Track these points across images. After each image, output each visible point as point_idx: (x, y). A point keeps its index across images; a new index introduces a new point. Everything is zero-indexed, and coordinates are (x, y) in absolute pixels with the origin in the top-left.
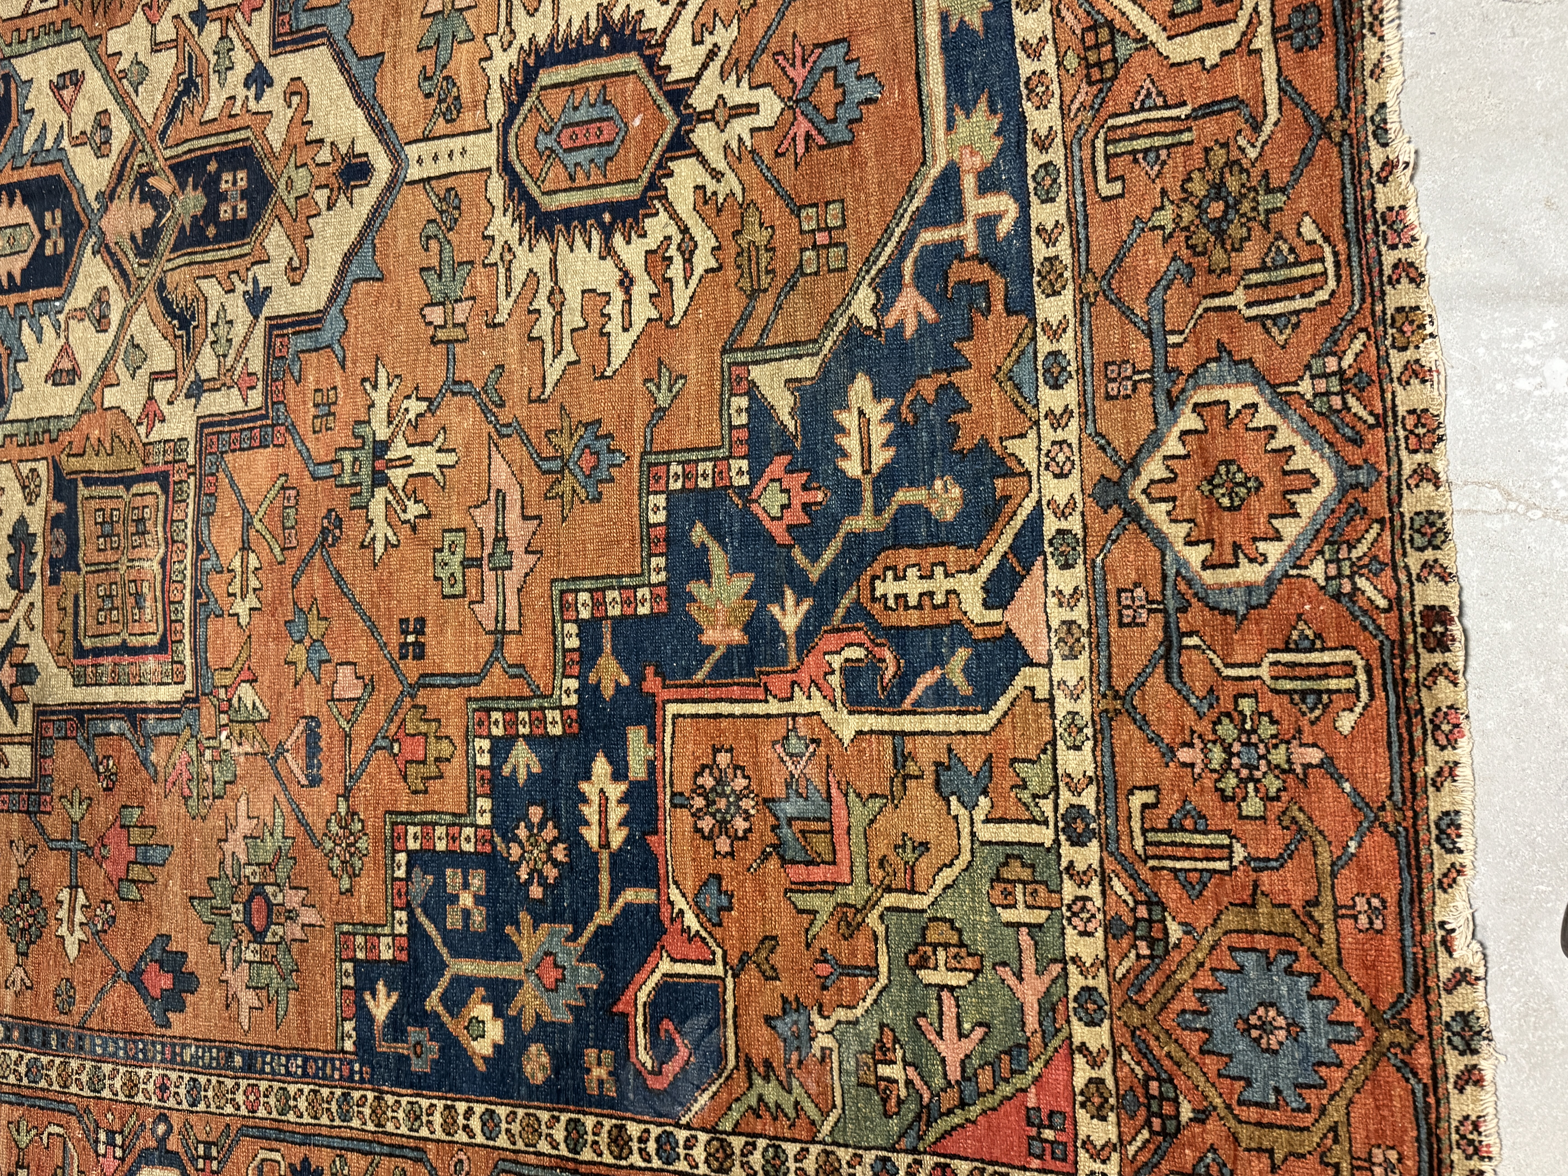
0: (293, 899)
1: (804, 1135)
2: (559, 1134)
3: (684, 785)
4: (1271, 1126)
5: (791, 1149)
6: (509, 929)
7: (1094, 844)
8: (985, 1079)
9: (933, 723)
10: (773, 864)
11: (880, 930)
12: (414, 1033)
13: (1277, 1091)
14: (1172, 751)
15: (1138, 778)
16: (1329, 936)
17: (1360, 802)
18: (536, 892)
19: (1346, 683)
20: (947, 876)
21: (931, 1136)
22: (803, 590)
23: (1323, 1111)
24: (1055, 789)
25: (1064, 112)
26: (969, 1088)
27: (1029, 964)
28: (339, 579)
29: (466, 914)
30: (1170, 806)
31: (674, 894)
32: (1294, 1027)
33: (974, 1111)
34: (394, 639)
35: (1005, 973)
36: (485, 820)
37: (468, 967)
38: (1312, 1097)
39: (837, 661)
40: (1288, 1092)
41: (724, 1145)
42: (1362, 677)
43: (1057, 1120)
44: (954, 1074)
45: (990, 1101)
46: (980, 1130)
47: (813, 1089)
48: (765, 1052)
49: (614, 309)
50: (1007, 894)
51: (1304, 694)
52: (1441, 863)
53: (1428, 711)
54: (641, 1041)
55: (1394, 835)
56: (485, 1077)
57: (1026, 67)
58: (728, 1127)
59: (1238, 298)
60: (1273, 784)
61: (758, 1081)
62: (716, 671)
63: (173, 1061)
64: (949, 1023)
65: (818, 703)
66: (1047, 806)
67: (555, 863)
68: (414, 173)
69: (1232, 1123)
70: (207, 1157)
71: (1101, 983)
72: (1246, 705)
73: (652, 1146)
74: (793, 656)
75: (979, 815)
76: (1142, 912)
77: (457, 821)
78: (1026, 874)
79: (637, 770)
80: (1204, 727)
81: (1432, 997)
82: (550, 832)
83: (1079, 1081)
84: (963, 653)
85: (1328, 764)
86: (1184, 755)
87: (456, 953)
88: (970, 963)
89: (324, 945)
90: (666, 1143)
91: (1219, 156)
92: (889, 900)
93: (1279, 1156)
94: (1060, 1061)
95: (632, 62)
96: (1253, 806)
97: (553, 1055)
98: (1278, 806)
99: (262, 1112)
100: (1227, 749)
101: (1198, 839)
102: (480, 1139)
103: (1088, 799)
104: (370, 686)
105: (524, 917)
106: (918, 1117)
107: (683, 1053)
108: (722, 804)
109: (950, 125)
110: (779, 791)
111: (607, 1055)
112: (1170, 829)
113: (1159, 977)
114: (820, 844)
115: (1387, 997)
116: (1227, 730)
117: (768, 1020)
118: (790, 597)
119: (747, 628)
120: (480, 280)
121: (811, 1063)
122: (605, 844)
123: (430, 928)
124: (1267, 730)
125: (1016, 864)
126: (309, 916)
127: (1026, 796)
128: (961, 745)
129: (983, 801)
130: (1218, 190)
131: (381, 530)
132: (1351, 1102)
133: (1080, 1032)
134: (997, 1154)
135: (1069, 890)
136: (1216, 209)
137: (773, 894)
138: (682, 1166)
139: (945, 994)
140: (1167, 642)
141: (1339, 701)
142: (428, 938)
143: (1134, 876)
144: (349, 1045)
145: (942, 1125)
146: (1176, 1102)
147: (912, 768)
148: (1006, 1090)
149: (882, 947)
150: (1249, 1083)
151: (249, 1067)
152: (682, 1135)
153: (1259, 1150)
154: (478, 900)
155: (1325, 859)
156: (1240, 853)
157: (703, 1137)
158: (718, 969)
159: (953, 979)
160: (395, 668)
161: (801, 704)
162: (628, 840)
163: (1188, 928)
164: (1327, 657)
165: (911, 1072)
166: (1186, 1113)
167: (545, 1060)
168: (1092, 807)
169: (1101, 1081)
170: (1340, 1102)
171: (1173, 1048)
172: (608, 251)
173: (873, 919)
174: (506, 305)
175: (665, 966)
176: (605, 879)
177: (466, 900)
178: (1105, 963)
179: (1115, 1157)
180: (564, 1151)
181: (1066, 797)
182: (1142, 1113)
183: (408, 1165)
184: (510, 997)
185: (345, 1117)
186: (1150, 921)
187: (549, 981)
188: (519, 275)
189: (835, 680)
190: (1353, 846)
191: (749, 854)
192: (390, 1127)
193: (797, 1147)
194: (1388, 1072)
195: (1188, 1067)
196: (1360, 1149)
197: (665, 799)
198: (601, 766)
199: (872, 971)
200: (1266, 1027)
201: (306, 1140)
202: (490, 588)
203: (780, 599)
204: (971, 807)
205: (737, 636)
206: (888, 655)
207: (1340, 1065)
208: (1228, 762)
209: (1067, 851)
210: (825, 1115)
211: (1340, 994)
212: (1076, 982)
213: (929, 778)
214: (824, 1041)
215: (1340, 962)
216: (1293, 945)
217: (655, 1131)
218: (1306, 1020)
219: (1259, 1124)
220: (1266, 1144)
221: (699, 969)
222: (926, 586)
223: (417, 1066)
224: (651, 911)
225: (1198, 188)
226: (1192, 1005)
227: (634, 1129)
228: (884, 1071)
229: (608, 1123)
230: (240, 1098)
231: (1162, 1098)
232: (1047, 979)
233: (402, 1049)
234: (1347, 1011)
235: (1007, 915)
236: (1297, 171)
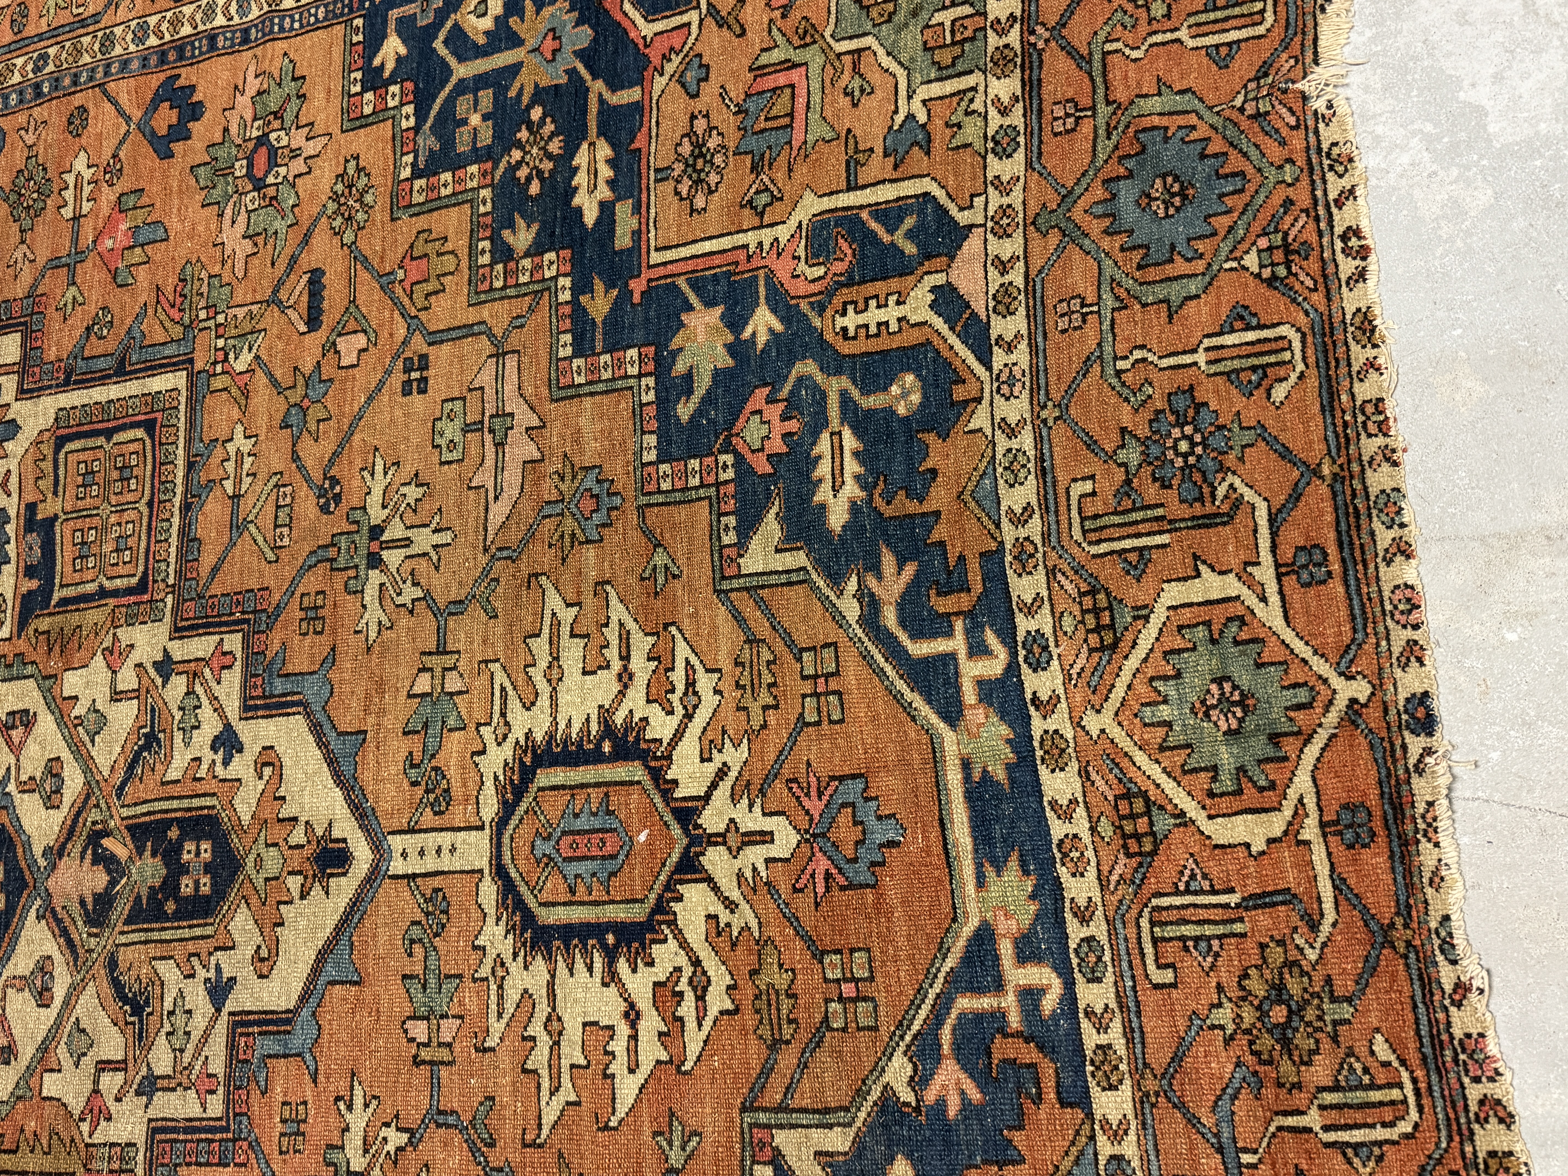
25: (1103, 882)
49: (619, 1046)
57: (1057, 828)
59: (1313, 1119)
68: (398, 866)
91: (1276, 955)
95: (635, 771)
109: (981, 882)
120: (469, 997)
130: (1278, 991)
136: (1279, 1014)
172: (611, 977)
174: (497, 1027)
188: (512, 996)
225: (1257, 986)
236: (1363, 981)
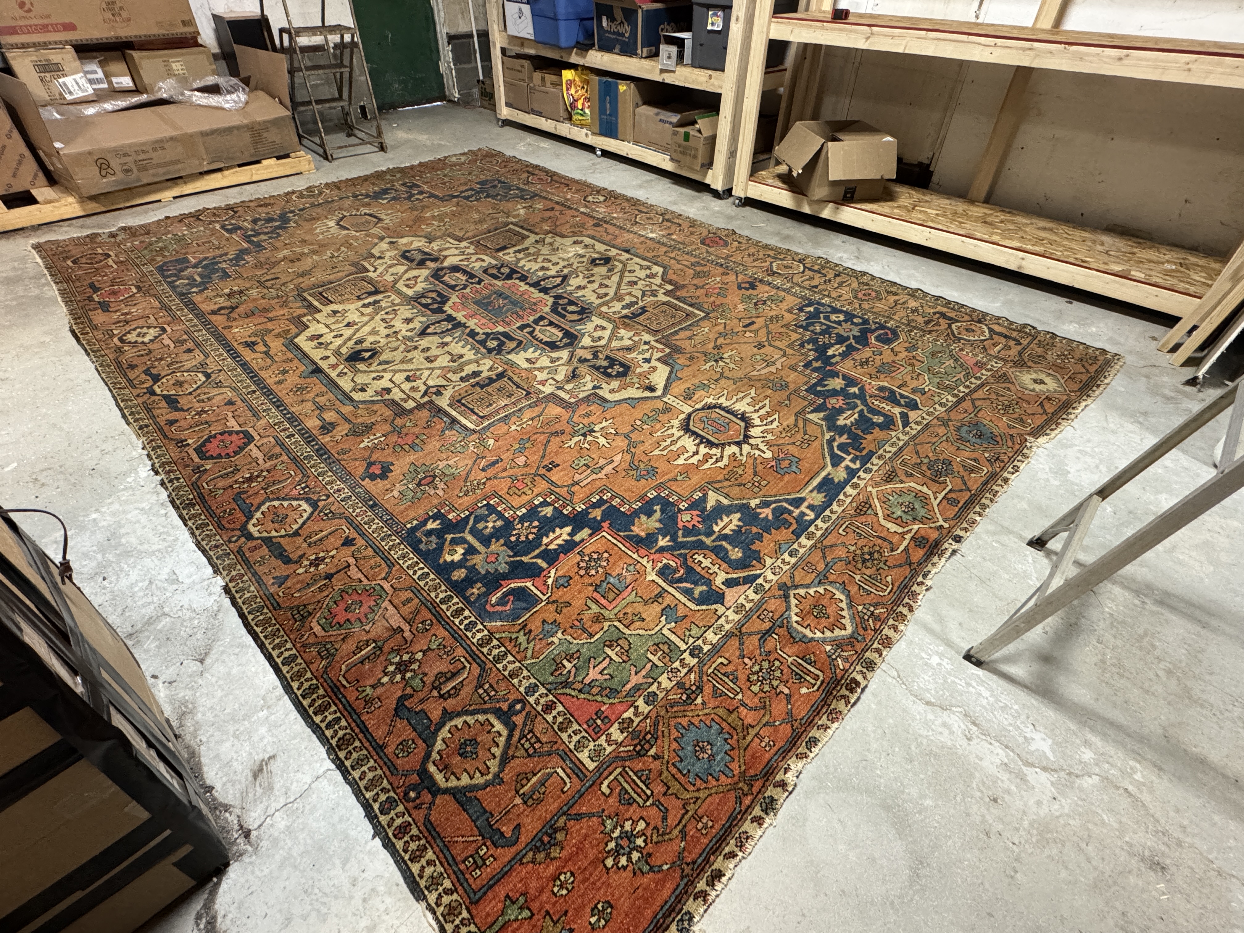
0: (442, 486)
1: (519, 658)
2: (442, 596)
3: (587, 551)
4: (676, 779)
5: (510, 658)
6: (494, 540)
7: (696, 660)
8: (595, 690)
9: (677, 595)
10: (591, 588)
11: (606, 628)
12: (433, 538)
13: (689, 771)
14: (744, 657)
15: (727, 655)
16: (749, 738)
17: (790, 713)
18: (513, 539)
19: (813, 681)
20: (642, 632)
21: (559, 692)
22: (674, 539)
23: (698, 790)
24: (698, 638)
25: (843, 511)
26: (587, 688)
27: (643, 673)
28: (548, 441)
29: (486, 527)
30: (729, 669)
31: (553, 572)
32: (712, 757)
33: (582, 696)
34: (547, 463)
35: (633, 670)
36: (520, 514)
37: (470, 538)
38: (699, 782)
39: (665, 561)
40: (692, 775)
41: (490, 640)
42: (819, 683)
43: (606, 720)
44: (587, 681)
45: (590, 697)
46: (578, 703)
47: (537, 649)
48: (533, 628)
49: (686, 455)
50: (655, 650)
51: (797, 674)
52: (802, 749)
53: (832, 707)
54: (499, 594)
55: (794, 730)
56: (439, 565)
57: (841, 497)
58: (497, 636)
59: (858, 577)
60: (767, 688)
61: (522, 633)
62: (628, 537)
63: (352, 488)
64: (601, 667)
65: (649, 566)
66: (691, 640)
67: (527, 538)
68: (665, 399)
69: (664, 768)
70: (326, 515)
71: (661, 695)
72: (777, 663)
73: (466, 622)
74: (653, 551)
75: (668, 626)
76: (694, 688)
77: (512, 508)
78: (667, 651)
79: (577, 538)
80: (759, 659)
81: (767, 784)
82: (535, 530)
83: (625, 715)
84: (704, 588)
85: (789, 697)
86: (746, 660)
87: (471, 532)
88: (625, 658)
89: (435, 501)
90: (472, 625)
91: (877, 548)
92: (617, 624)
93: (670, 792)
94: (625, 706)
95: (743, 424)
96: (756, 688)
97: (467, 576)
98: (763, 695)
99: (359, 519)
100: (761, 670)
101: (731, 684)
102: (415, 577)
103: (706, 648)
104: (526, 465)
105: (502, 541)
106: (561, 683)
107: (508, 608)
108: (593, 564)
109: (811, 491)
110: (614, 574)
111: (483, 589)
112: (724, 675)
113: (682, 708)
114: (611, 596)
115: (752, 772)
116: (765, 665)
117: (544, 622)
118: (668, 538)
119: (648, 534)
120: (658, 426)
121: (544, 642)
122: (547, 545)
123: (471, 522)
124: (778, 674)
125: (666, 646)
126: (440, 492)
127: (687, 633)
128: (680, 607)
129: (673, 624)
130: (871, 554)
131: (572, 443)
132: (711, 795)
133: (640, 702)
134: (576, 714)
135: (677, 664)
136: (867, 557)
137: (583, 595)
138: (469, 634)
139: (608, 659)
140: (768, 631)
141: (806, 684)
142: (467, 523)
143: (701, 678)
144: (409, 526)
145: (568, 691)
146: (652, 746)
147: (660, 600)
148: (599, 698)
149: (601, 633)
150: (682, 761)
151: (371, 507)
152: (480, 626)
153: (665, 784)
154: (494, 527)
155: (766, 718)
156: (740, 696)
157: (486, 632)
158: (544, 598)
159: (614, 657)
160: (538, 468)
161: (644, 561)
162: (555, 550)
163: (704, 703)
164: (812, 670)
165: (573, 670)
166: (652, 752)
167: (463, 576)
168: (705, 651)
169: (633, 721)
170: (707, 792)
171: (666, 731)
172: (698, 445)
173: (606, 625)
174: (659, 434)
175: (529, 584)
176: (537, 552)
177: (490, 525)
178: (668, 691)
179: (614, 746)
180: (438, 600)
181: (700, 642)
182: (637, 741)
183: (384, 565)
184: (473, 554)
185: (382, 539)
186: (693, 692)
187: (489, 560)
188: (669, 432)
189: (660, 565)
190: (777, 723)
191: (587, 580)
192: (392, 553)
193: (512, 659)
194: (732, 795)
195: (666, 740)
196: (700, 812)
197: (577, 550)
198: (568, 529)
199: (591, 636)
200: (703, 750)
201: (362, 535)
202: (586, 474)
203: (664, 536)
204: (668, 622)
205: (643, 534)
206: (682, 571)
207: (718, 780)
208: (758, 672)
209: (686, 655)
210: (532, 658)
211: (737, 759)
212: (654, 688)
213: (663, 606)
214: (555, 639)
215: (745, 749)
216: (734, 733)
217: (473, 619)
218: (718, 758)
219: (673, 776)
220: (670, 784)
221: (538, 593)
222: (710, 566)
223: (422, 547)
224: (542, 570)
225: (866, 549)
226: (685, 724)
227: (467, 613)
228: (565, 662)
229: (461, 605)
230: (358, 511)
231: (648, 742)
232: (645, 680)
233: (424, 539)
234: (735, 766)
235: (650, 656)
236: (895, 566)
